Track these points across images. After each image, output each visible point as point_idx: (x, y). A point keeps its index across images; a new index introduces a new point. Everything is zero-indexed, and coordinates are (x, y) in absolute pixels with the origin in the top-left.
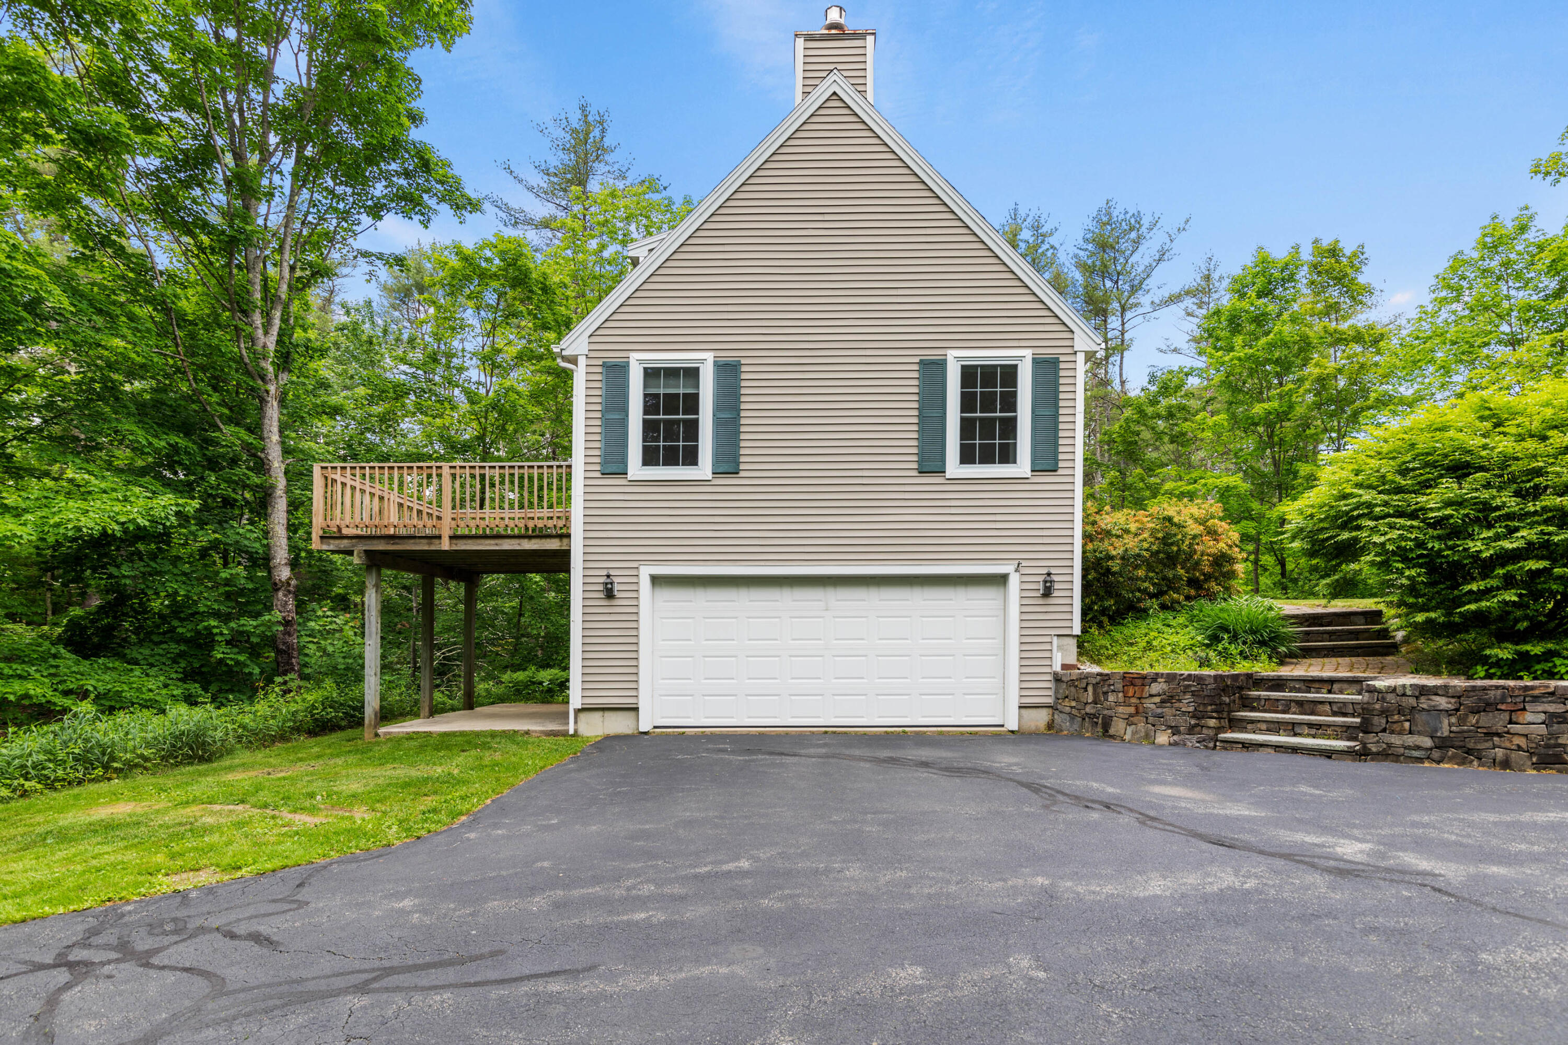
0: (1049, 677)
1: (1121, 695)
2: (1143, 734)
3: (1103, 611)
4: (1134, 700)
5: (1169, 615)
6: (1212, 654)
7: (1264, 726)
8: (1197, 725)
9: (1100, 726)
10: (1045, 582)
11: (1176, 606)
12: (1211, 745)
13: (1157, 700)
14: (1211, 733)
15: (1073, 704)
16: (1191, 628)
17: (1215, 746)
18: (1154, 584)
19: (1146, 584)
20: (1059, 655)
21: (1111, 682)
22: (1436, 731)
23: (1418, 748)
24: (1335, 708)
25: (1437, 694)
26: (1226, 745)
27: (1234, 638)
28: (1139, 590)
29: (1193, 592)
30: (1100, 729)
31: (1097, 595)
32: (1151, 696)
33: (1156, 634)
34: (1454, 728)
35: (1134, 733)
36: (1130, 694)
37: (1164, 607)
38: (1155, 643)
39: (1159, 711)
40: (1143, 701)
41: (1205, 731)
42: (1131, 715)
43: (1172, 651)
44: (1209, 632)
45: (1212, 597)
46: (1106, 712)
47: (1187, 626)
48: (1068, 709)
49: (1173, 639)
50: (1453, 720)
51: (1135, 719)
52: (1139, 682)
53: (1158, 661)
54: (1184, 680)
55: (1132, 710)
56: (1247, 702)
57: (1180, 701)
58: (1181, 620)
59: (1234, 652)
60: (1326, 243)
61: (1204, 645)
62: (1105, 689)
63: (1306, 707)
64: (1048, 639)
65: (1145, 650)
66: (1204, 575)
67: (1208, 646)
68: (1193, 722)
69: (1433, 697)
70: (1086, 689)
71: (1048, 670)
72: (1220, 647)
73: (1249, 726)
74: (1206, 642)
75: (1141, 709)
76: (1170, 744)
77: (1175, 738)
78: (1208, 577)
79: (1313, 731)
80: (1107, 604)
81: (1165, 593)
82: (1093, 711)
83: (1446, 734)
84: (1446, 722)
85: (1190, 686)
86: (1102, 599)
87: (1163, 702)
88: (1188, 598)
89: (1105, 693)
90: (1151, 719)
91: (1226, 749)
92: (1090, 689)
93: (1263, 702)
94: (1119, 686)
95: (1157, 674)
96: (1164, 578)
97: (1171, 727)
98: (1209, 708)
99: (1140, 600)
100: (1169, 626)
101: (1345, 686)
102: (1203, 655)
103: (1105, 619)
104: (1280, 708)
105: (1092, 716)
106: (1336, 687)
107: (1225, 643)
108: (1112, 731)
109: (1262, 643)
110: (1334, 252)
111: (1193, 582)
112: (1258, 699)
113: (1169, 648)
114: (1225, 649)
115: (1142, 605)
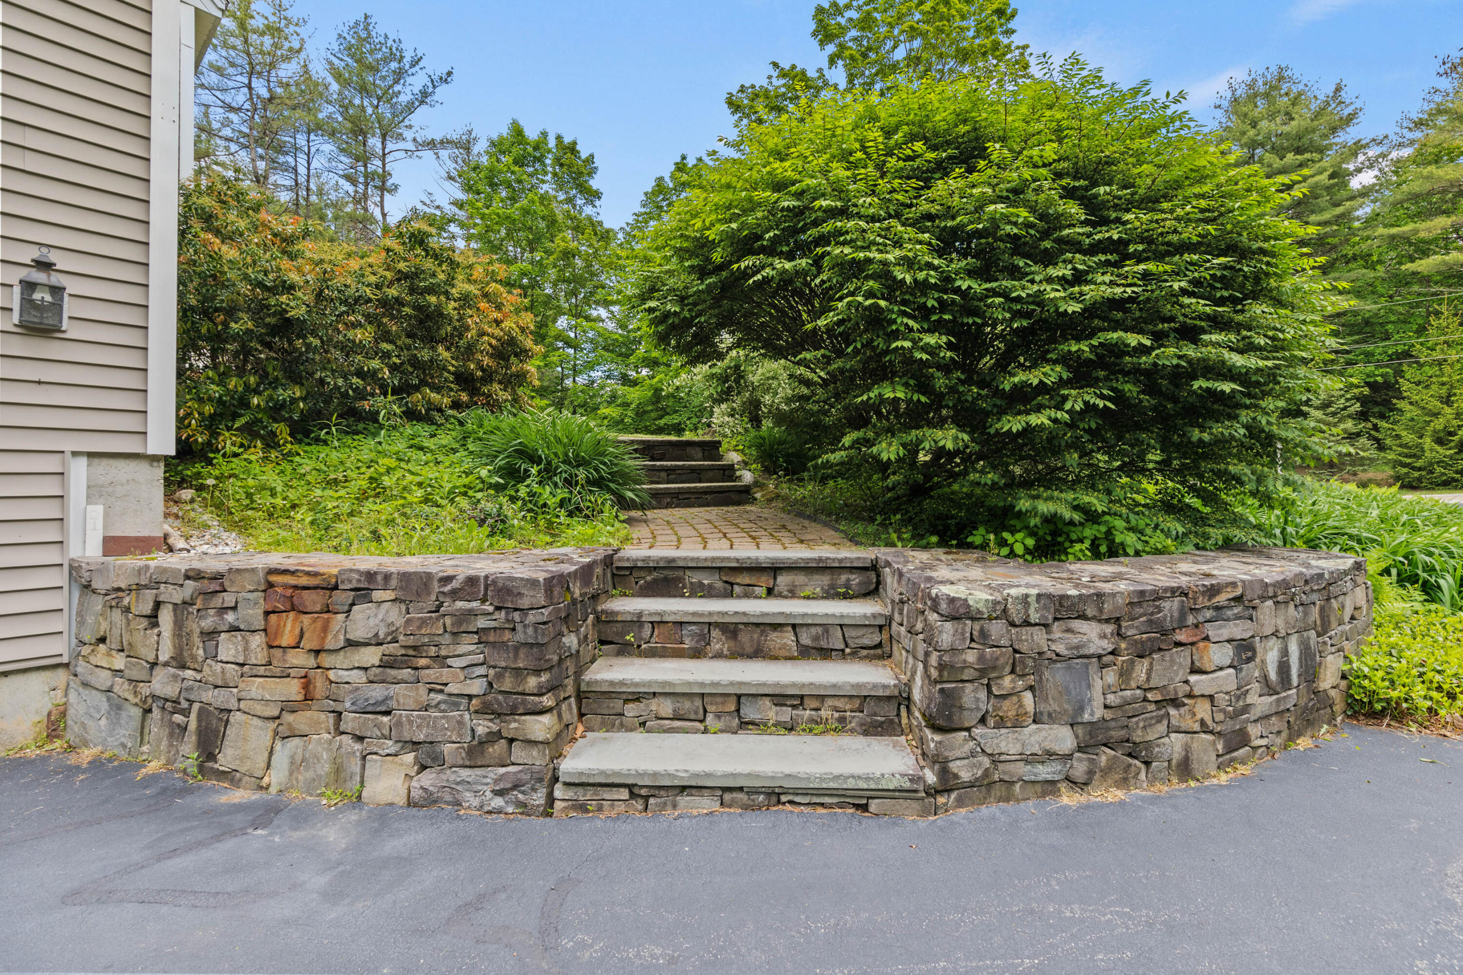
0: (59, 578)
1: (257, 640)
2: (325, 768)
3: (276, 411)
4: (299, 659)
5: (422, 430)
6: (509, 510)
7: (666, 707)
8: (494, 737)
9: (191, 738)
10: (29, 286)
11: (436, 415)
12: (538, 798)
13: (371, 656)
14: (537, 758)
15: (119, 662)
16: (462, 453)
17: (551, 800)
18: (393, 368)
19: (375, 364)
20: (97, 512)
21: (229, 599)
22: (1081, 709)
23: (1050, 755)
24: (805, 640)
25: (1083, 617)
26: (582, 795)
27: (548, 473)
28: (360, 374)
29: (464, 397)
30: (189, 748)
31: (264, 376)
32: (351, 644)
33: (392, 462)
34: (1111, 699)
35: (295, 766)
36: (286, 639)
37: (411, 415)
38: (387, 481)
39: (377, 692)
40: (327, 660)
41: (519, 753)
42: (289, 707)
43: (426, 500)
44: (500, 461)
45: (493, 406)
46: (208, 695)
47: (454, 451)
48: (103, 678)
49: (430, 473)
50: (1111, 676)
51: (298, 720)
52: (313, 600)
53: (390, 522)
54: (455, 594)
55: (292, 689)
56: (610, 632)
57: (441, 660)
58: (445, 439)
59: (552, 502)
60: (567, 140)
61: (491, 486)
62: (208, 622)
63: (744, 637)
64: (51, 464)
65: (363, 497)
66: (483, 370)
67: (498, 488)
68: (483, 727)
69: (1076, 624)
70: (153, 619)
71: (51, 556)
72: (523, 492)
73: (631, 710)
74: (497, 479)
75: (320, 687)
76: (411, 803)
77: (428, 779)
78: (488, 376)
79: (786, 714)
80: (283, 394)
81: (417, 388)
82: (171, 691)
83: (1099, 713)
84: (1098, 685)
85: (472, 614)
86: (274, 384)
87: (387, 663)
88: (456, 405)
89: (210, 635)
90: (350, 721)
91: (583, 808)
92: (166, 617)
93: (647, 631)
94: (253, 614)
95: (370, 576)
96: (415, 363)
97: (415, 745)
98: (532, 682)
99: (362, 395)
100: (421, 448)
101: (800, 579)
102: (490, 507)
103: (282, 430)
104: (688, 644)
105: (172, 706)
106: (783, 580)
107: (532, 482)
108: (225, 760)
109: (598, 483)
110: (572, 149)
111: (464, 380)
112: (637, 622)
113: (420, 493)
114: (532, 494)
115: (366, 405)
